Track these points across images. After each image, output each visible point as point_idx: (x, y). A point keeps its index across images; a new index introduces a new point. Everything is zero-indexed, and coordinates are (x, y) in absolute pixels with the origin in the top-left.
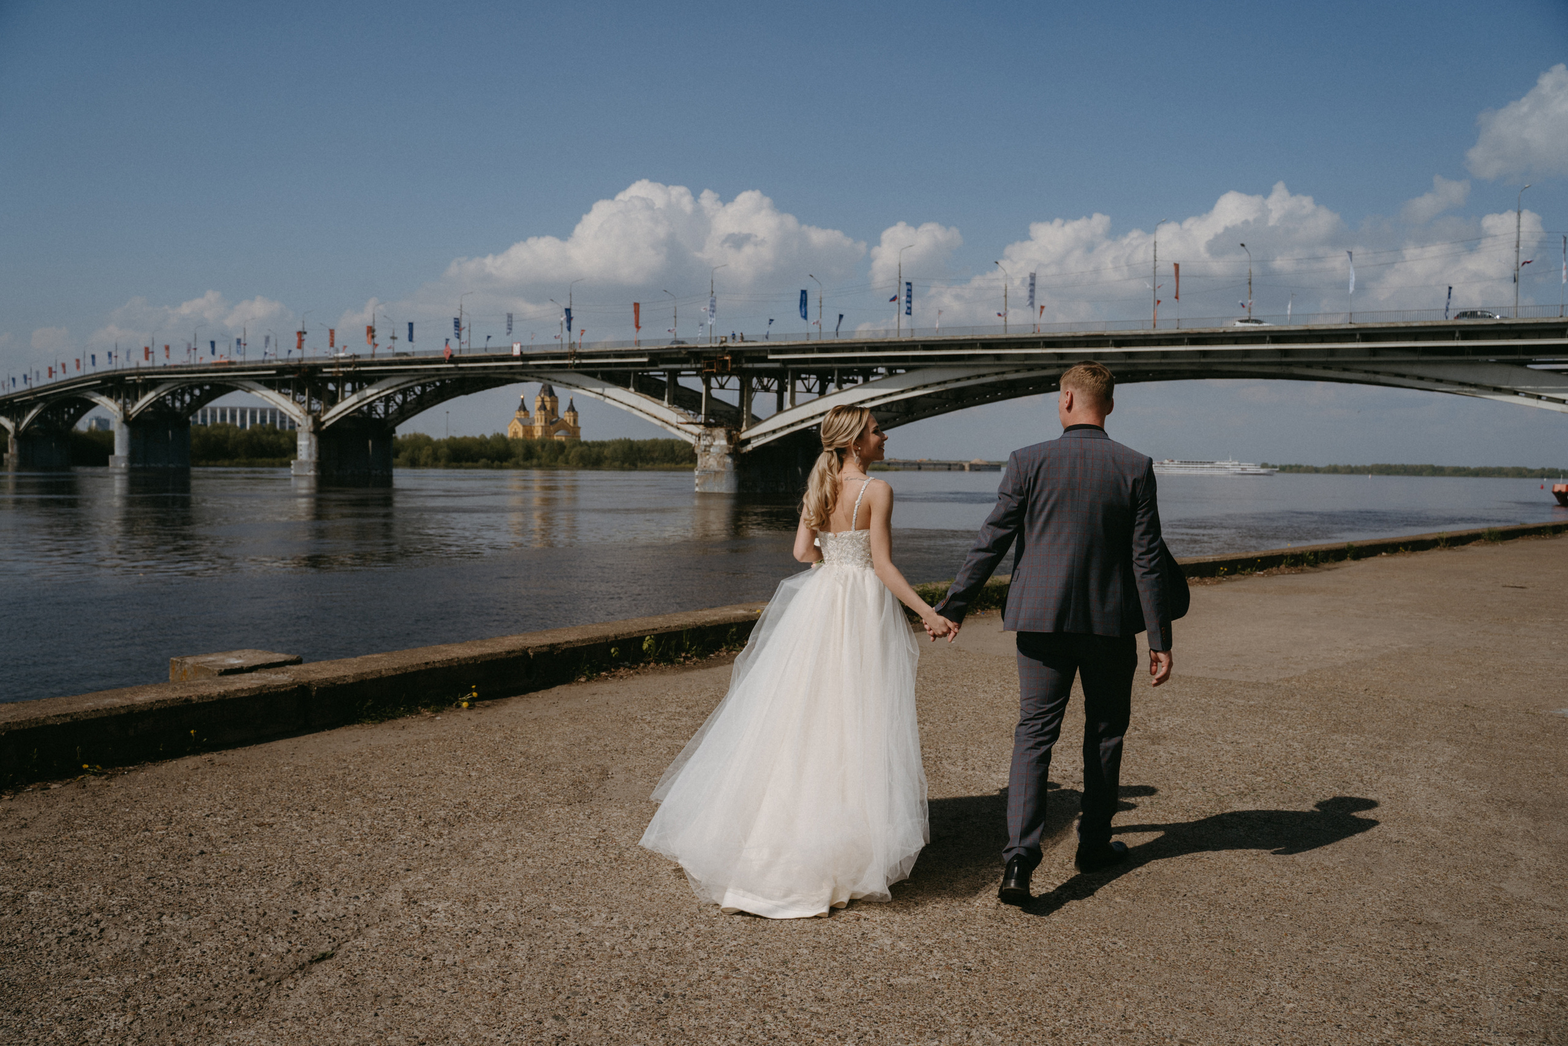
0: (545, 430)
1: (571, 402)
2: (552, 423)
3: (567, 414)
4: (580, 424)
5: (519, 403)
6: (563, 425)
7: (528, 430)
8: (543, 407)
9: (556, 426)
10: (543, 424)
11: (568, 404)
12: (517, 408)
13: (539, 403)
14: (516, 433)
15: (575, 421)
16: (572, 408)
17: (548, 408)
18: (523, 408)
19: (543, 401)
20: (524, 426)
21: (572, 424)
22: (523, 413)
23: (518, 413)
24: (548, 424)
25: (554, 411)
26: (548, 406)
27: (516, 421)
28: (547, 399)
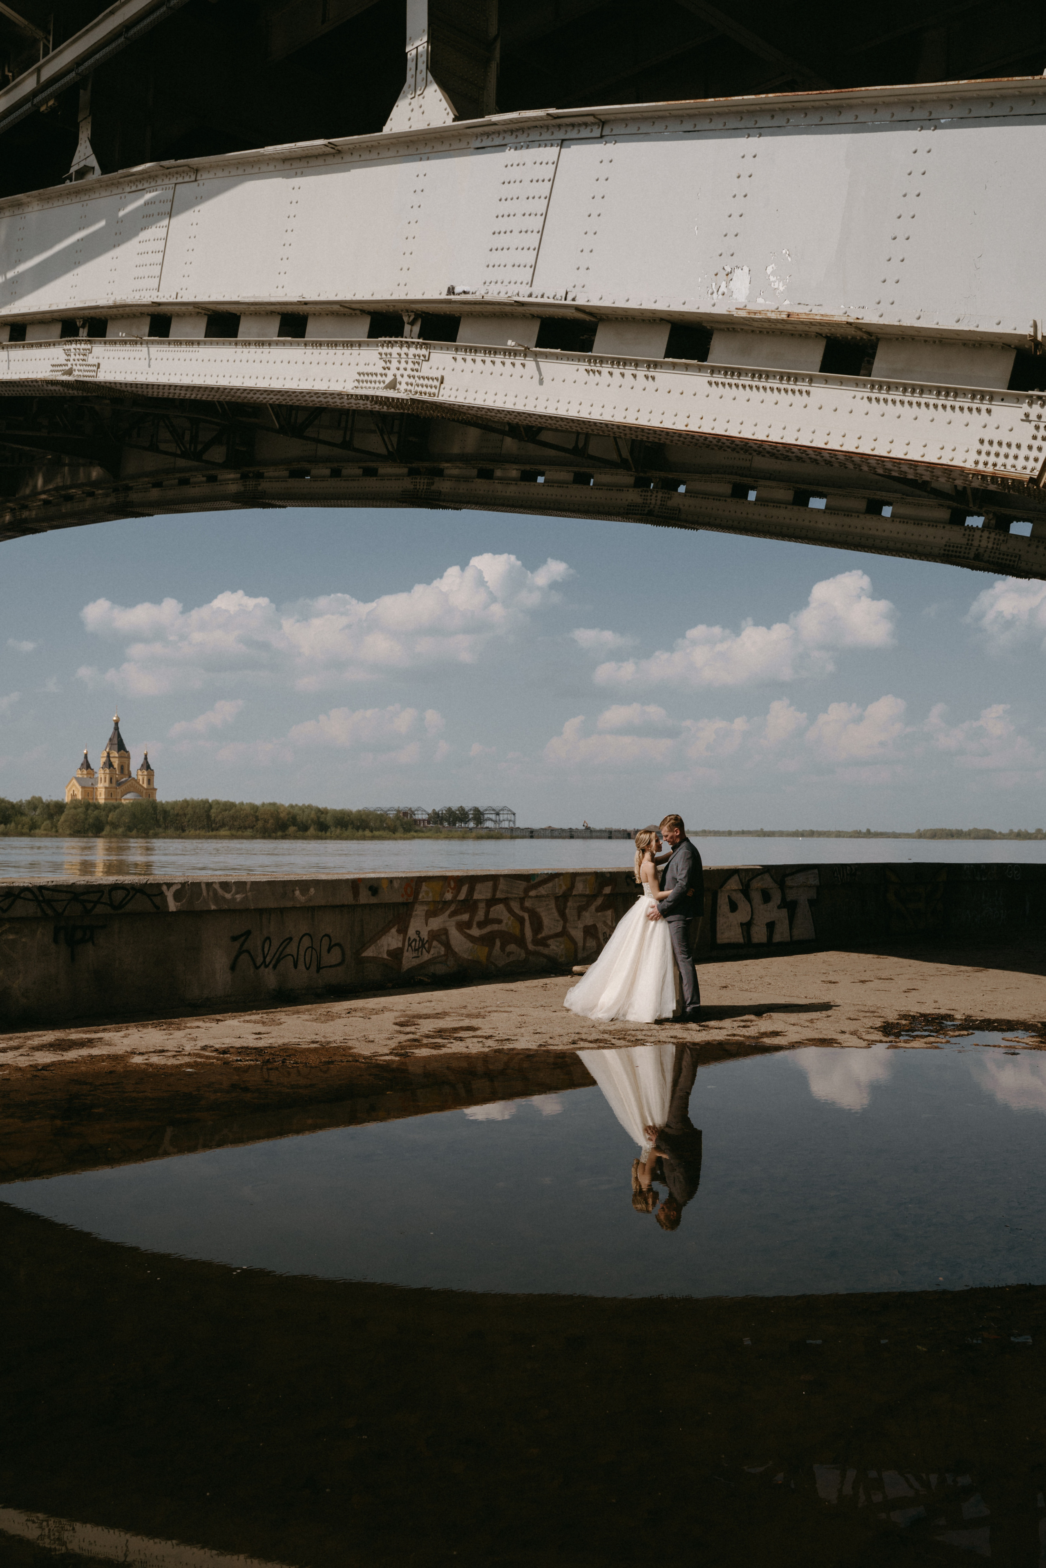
0: (110, 793)
1: (146, 758)
2: (119, 784)
3: (140, 773)
4: (156, 785)
5: (82, 759)
6: (135, 786)
7: (89, 789)
8: (109, 764)
9: (123, 787)
10: (107, 784)
11: (141, 760)
12: (79, 766)
13: (104, 760)
14: (74, 795)
15: (149, 782)
16: (146, 766)
17: (116, 765)
18: (86, 765)
19: (108, 756)
20: (83, 787)
21: (145, 786)
22: (85, 772)
23: (80, 772)
24: (114, 785)
25: (124, 769)
26: (116, 763)
27: (74, 781)
28: (115, 754)
